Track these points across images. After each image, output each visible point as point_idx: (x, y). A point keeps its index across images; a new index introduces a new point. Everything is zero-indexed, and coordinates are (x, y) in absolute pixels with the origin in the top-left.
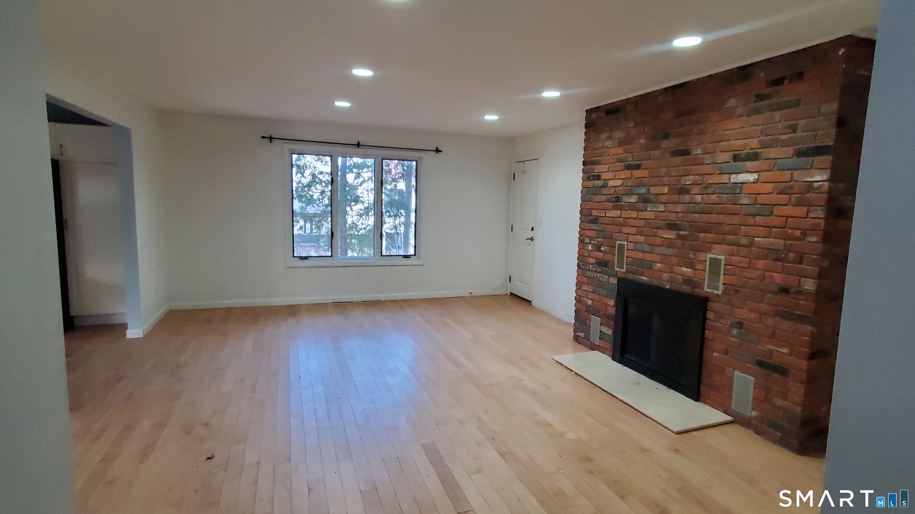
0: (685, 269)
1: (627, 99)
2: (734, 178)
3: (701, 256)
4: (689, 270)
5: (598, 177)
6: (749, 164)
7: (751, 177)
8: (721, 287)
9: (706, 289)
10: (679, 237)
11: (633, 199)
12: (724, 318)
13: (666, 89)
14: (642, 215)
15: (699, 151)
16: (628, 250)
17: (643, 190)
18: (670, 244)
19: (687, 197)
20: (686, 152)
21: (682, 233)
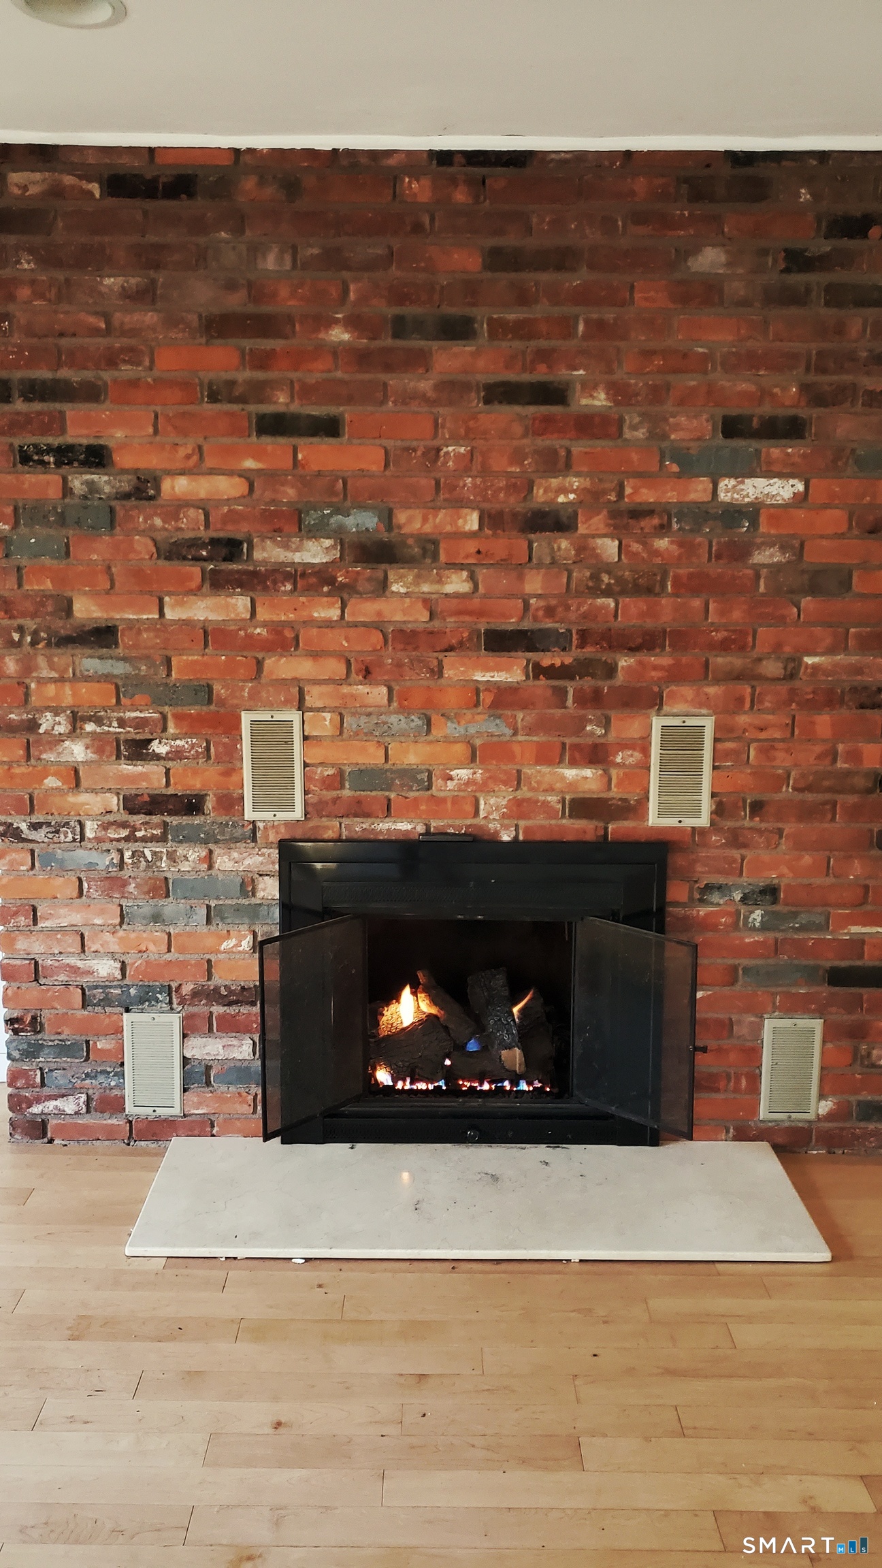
0: (570, 773)
1: (237, 152)
2: (731, 491)
3: (627, 726)
4: (588, 773)
5: (97, 457)
6: (774, 451)
7: (783, 490)
8: (706, 805)
9: (654, 819)
10: (538, 671)
11: (315, 553)
12: (720, 888)
13: (444, 158)
14: (365, 609)
15: (603, 396)
16: (305, 738)
17: (362, 521)
18: (504, 698)
19: (564, 544)
20: (552, 394)
21: (548, 660)
